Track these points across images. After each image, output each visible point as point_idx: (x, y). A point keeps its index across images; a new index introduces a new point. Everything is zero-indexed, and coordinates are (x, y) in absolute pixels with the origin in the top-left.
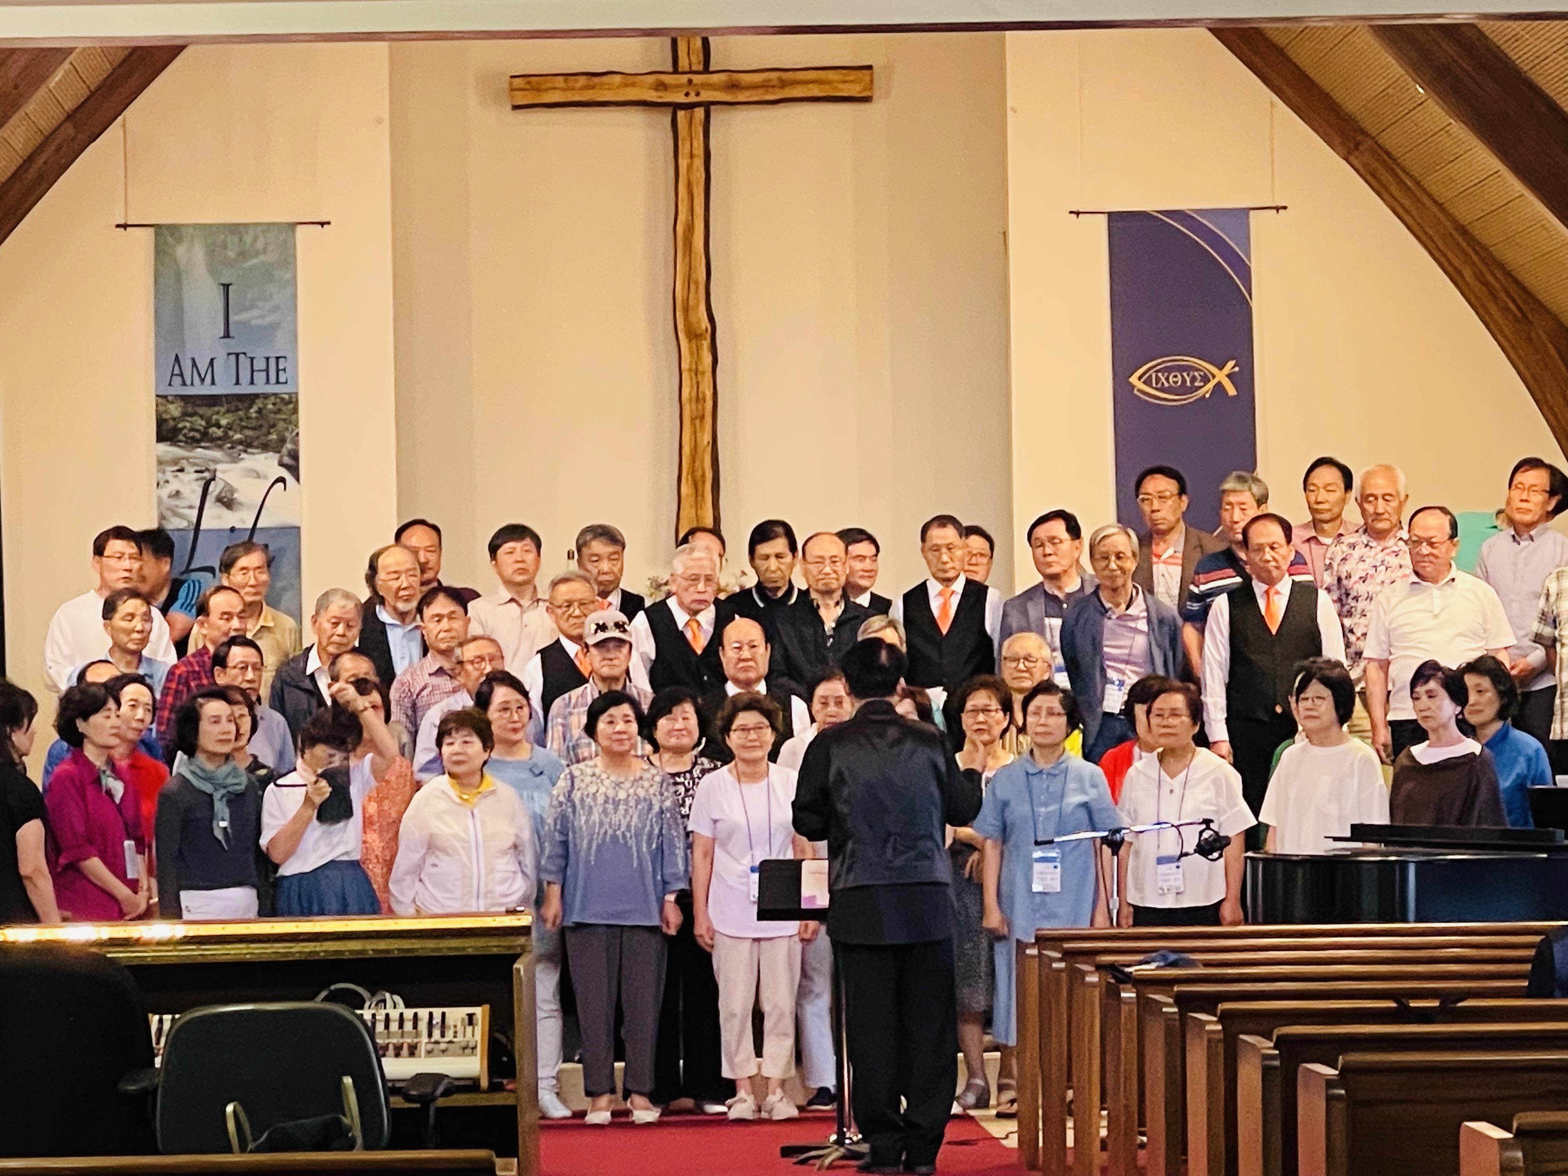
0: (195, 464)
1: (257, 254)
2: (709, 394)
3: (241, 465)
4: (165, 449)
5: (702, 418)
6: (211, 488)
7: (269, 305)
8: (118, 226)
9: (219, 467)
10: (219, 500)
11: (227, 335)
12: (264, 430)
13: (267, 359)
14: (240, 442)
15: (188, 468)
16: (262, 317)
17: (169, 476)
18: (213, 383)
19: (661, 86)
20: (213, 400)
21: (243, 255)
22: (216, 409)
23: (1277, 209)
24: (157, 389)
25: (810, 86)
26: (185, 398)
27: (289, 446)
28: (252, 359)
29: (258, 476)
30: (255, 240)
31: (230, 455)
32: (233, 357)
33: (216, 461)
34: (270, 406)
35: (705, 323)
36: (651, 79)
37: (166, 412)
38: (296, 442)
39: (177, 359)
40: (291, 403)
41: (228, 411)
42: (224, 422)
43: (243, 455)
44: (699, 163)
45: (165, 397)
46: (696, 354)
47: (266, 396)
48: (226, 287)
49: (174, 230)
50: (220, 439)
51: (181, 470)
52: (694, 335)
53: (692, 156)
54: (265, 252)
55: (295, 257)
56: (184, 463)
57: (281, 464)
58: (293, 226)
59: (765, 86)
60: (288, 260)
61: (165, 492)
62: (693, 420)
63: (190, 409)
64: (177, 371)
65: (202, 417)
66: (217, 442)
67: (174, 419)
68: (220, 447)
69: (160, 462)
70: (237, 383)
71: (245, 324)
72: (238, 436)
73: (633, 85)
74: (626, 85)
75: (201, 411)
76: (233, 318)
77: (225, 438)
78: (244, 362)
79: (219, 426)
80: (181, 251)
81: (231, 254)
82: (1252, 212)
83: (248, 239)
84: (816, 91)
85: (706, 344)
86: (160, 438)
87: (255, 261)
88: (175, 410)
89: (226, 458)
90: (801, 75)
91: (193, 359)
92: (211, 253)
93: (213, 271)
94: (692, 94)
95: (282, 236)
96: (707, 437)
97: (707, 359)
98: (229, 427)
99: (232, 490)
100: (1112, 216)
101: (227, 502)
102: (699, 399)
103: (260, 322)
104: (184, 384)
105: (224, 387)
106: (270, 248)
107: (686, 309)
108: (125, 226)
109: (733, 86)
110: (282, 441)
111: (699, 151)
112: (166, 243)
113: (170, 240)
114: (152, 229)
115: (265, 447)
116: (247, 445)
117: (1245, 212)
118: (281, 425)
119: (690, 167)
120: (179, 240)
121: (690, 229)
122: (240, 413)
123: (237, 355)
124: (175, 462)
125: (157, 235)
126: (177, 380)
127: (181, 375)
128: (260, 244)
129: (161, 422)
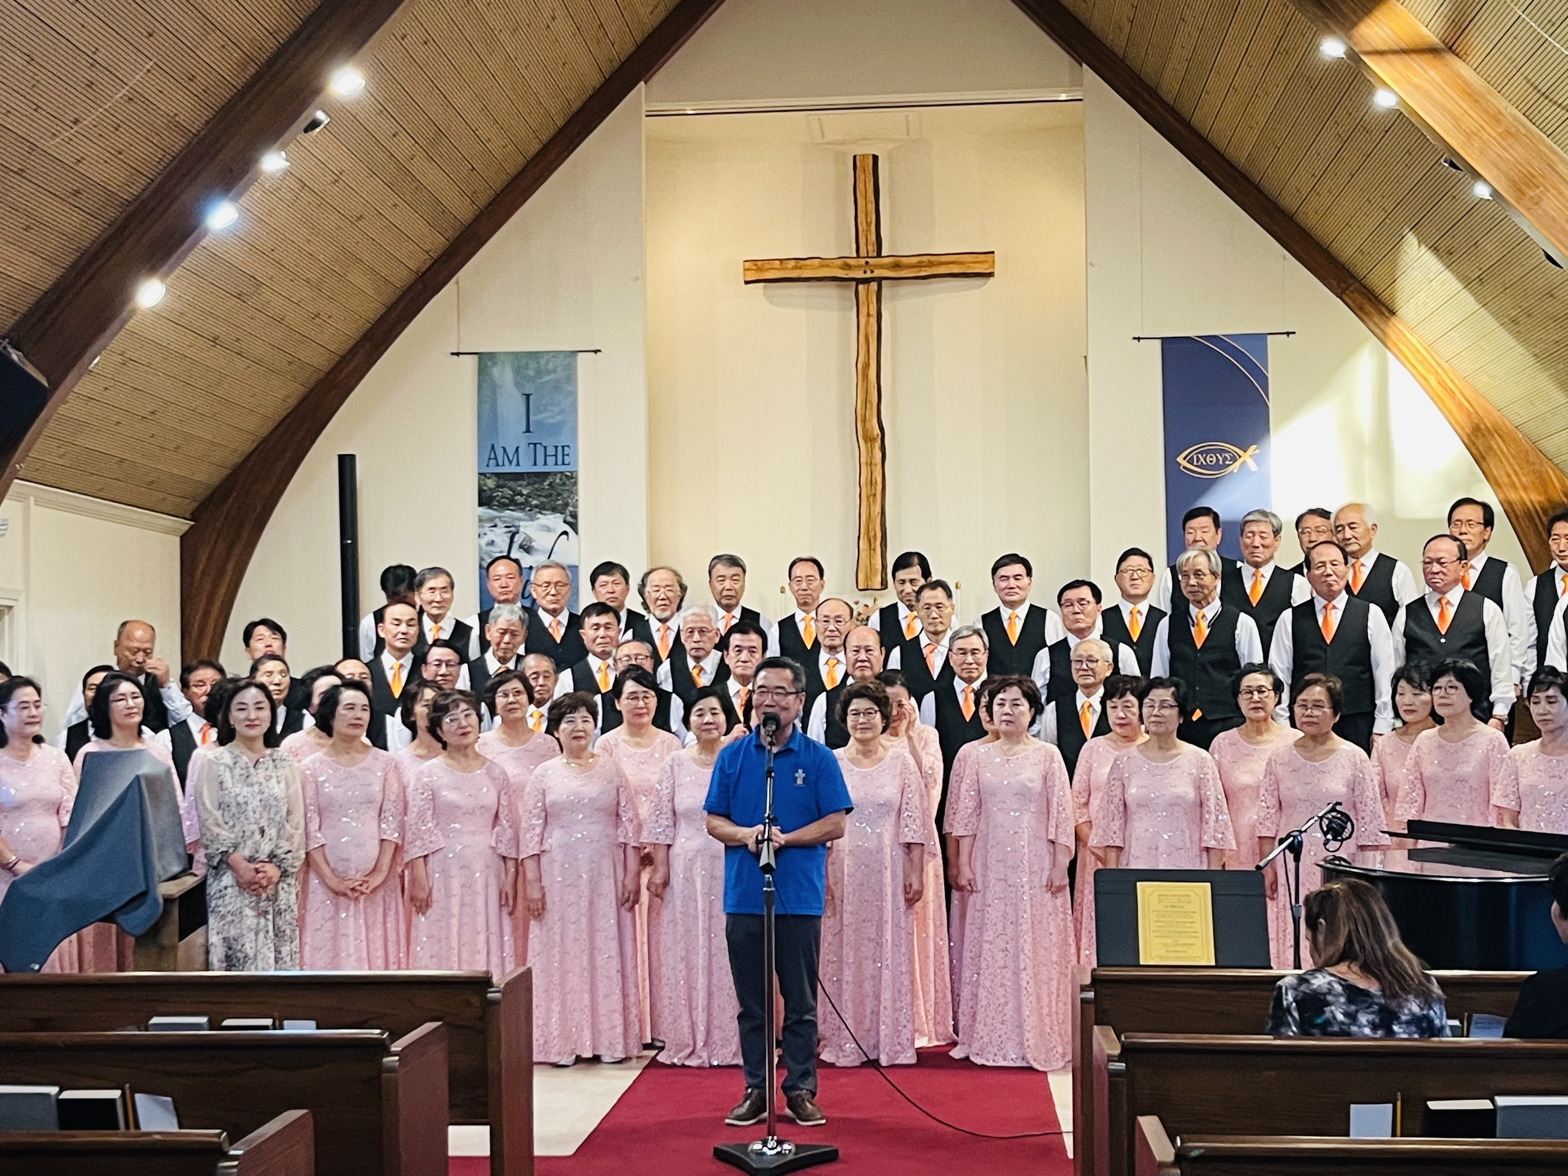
0: (505, 522)
1: (549, 373)
2: (879, 479)
3: (536, 522)
4: (484, 511)
5: (875, 495)
6: (516, 539)
7: (557, 409)
8: (453, 354)
9: (521, 523)
10: (521, 547)
11: (528, 430)
12: (554, 498)
13: (556, 447)
14: (536, 506)
15: (500, 524)
16: (553, 417)
17: (486, 530)
18: (518, 464)
19: (847, 267)
20: (518, 477)
21: (539, 373)
22: (520, 482)
23: (1288, 334)
24: (479, 468)
25: (951, 266)
26: (497, 475)
27: (571, 509)
28: (545, 448)
29: (549, 529)
30: (547, 363)
31: (530, 516)
32: (532, 446)
33: (519, 519)
34: (558, 481)
35: (877, 431)
36: (840, 262)
37: (485, 485)
38: (575, 506)
39: (493, 446)
40: (571, 479)
41: (529, 484)
42: (525, 492)
43: (539, 516)
44: (873, 320)
45: (484, 474)
46: (871, 452)
47: (555, 474)
48: (528, 396)
49: (491, 355)
50: (522, 504)
51: (495, 526)
52: (869, 439)
53: (869, 315)
54: (554, 371)
55: (576, 375)
56: (497, 521)
57: (565, 522)
58: (575, 353)
59: (919, 265)
60: (571, 377)
61: (484, 541)
62: (868, 497)
63: (501, 482)
64: (493, 456)
65: (510, 489)
66: (520, 507)
67: (490, 489)
68: (523, 510)
69: (480, 520)
70: (535, 464)
71: (540, 423)
72: (535, 502)
73: (828, 266)
74: (823, 266)
75: (510, 484)
76: (531, 418)
77: (526, 503)
78: (540, 450)
79: (522, 495)
80: (496, 371)
81: (531, 373)
82: (1269, 337)
83: (543, 362)
84: (956, 270)
85: (878, 444)
86: (481, 504)
87: (547, 378)
88: (491, 483)
89: (526, 518)
90: (944, 259)
91: (504, 448)
92: (517, 371)
93: (517, 384)
94: (869, 272)
95: (568, 360)
96: (878, 509)
97: (878, 455)
98: (528, 496)
99: (530, 540)
100: (1165, 341)
101: (527, 549)
102: (872, 483)
103: (550, 421)
104: (498, 465)
105: (526, 467)
106: (559, 368)
107: (864, 421)
108: (458, 354)
109: (897, 266)
110: (566, 505)
111: (873, 312)
112: (486, 365)
113: (489, 363)
114: (476, 357)
115: (554, 510)
116: (542, 508)
117: (1263, 337)
118: (565, 495)
119: (867, 323)
120: (495, 363)
121: (867, 365)
122: (536, 486)
123: (535, 444)
124: (491, 519)
125: (480, 359)
126: (492, 462)
127: (496, 458)
128: (550, 366)
129: (481, 491)
